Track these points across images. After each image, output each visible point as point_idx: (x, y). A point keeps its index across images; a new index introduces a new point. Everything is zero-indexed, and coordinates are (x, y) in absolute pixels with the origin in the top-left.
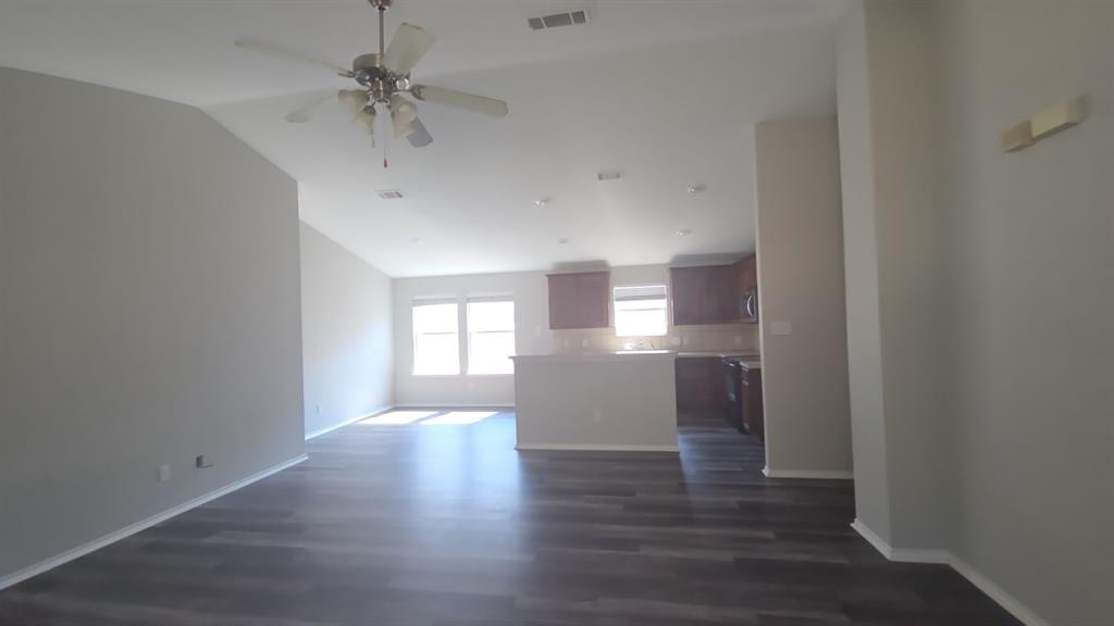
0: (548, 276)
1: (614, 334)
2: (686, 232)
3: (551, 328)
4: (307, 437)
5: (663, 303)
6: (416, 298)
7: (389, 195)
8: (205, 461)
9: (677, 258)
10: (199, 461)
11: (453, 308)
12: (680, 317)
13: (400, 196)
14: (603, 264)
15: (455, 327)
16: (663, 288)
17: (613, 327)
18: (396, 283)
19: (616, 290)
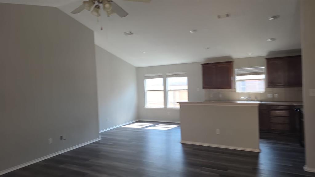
0: (202, 64)
1: (235, 91)
2: (273, 39)
3: (204, 88)
5: (263, 77)
6: (146, 75)
7: (128, 34)
8: (64, 138)
9: (271, 53)
10: (61, 138)
11: (161, 80)
12: (271, 83)
13: (132, 34)
14: (229, 57)
15: (162, 88)
16: (263, 68)
17: (235, 89)
18: (138, 69)
19: (236, 71)
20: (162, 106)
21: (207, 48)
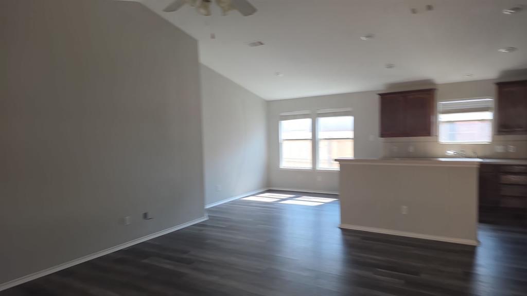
0: (380, 94)
1: (437, 141)
2: (511, 49)
3: (383, 135)
4: (208, 207)
5: (489, 115)
6: (282, 114)
7: (254, 44)
8: (149, 216)
9: (505, 74)
10: (145, 216)
11: (308, 122)
12: (502, 127)
13: (262, 44)
14: (429, 82)
15: (310, 136)
16: (489, 100)
17: (437, 136)
18: (269, 103)
19: (441, 104)
20: (308, 166)
21: (390, 66)
